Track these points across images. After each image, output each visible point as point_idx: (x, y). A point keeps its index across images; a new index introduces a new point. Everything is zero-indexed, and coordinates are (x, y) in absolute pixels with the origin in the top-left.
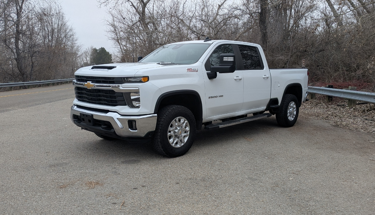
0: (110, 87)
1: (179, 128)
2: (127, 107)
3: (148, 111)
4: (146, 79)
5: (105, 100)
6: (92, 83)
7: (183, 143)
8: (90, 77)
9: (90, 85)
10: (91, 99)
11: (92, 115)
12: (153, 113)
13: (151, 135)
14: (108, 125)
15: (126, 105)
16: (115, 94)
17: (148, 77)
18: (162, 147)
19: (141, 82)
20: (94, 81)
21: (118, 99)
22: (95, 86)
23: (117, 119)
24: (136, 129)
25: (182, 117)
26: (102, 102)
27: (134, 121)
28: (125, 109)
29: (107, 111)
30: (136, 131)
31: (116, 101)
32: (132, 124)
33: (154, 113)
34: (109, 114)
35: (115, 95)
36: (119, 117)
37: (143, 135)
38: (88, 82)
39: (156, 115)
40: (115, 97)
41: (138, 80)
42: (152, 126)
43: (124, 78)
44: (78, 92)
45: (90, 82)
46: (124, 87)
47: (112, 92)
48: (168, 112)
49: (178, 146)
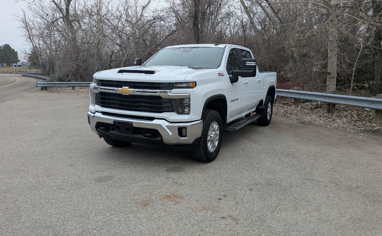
0: (157, 93)
1: (214, 133)
2: (174, 113)
3: (197, 117)
4: (192, 85)
5: (145, 106)
6: (129, 88)
7: (215, 147)
8: (125, 82)
9: (126, 90)
11: (131, 123)
12: (200, 119)
13: (197, 142)
14: (154, 133)
15: (173, 111)
16: (161, 100)
17: (196, 83)
19: (190, 87)
20: (131, 86)
21: (164, 105)
22: (135, 92)
23: (167, 126)
24: (186, 136)
26: (140, 108)
27: (185, 128)
28: (173, 116)
29: (152, 119)
30: (186, 138)
31: (162, 107)
32: (181, 131)
34: (155, 122)
35: (162, 101)
36: (168, 124)
37: (191, 142)
38: (123, 87)
39: (202, 121)
40: (161, 104)
41: (185, 85)
42: (198, 133)
43: (172, 83)
44: (101, 97)
45: (128, 87)
46: (174, 93)
47: (159, 98)
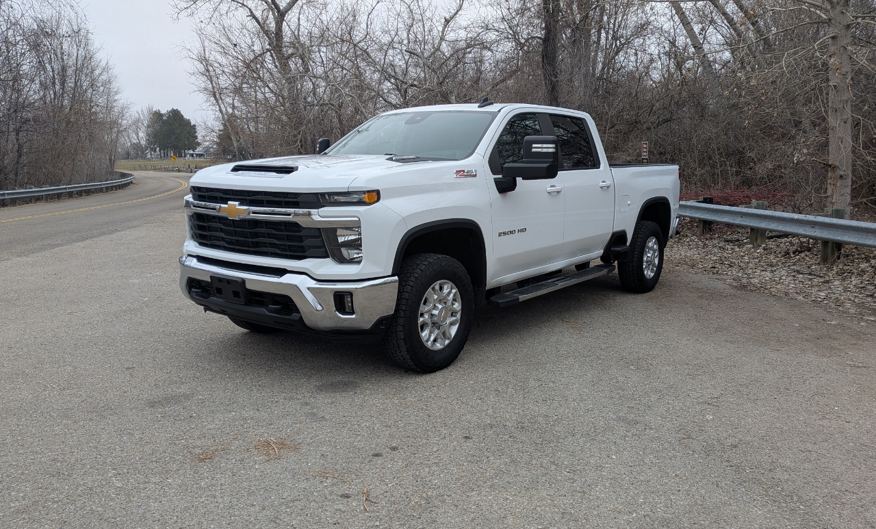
0: (290, 215)
1: (440, 307)
2: (329, 261)
3: (379, 270)
4: (372, 196)
5: (273, 245)
6: (240, 205)
7: (449, 339)
8: (232, 191)
9: (235, 209)
10: (238, 243)
11: (243, 281)
12: (390, 274)
13: (385, 324)
14: (285, 303)
15: (326, 256)
16: (300, 231)
17: (378, 192)
18: (408, 351)
19: (361, 203)
20: (246, 200)
21: (306, 243)
22: (249, 213)
23: (308, 288)
24: (353, 313)
25: (448, 281)
26: (264, 249)
27: (350, 293)
28: (326, 267)
29: (281, 272)
30: (354, 316)
31: (303, 247)
32: (342, 301)
33: (392, 275)
34: (287, 279)
35: (302, 233)
36: (313, 284)
37: (368, 326)
38: (229, 202)
39: (396, 278)
40: (300, 239)
41: (355, 198)
42: (386, 304)
43: (323, 194)
44: (198, 225)
45: (237, 203)
46: (321, 216)
47: (294, 226)
48: (419, 271)
49: (439, 346)
